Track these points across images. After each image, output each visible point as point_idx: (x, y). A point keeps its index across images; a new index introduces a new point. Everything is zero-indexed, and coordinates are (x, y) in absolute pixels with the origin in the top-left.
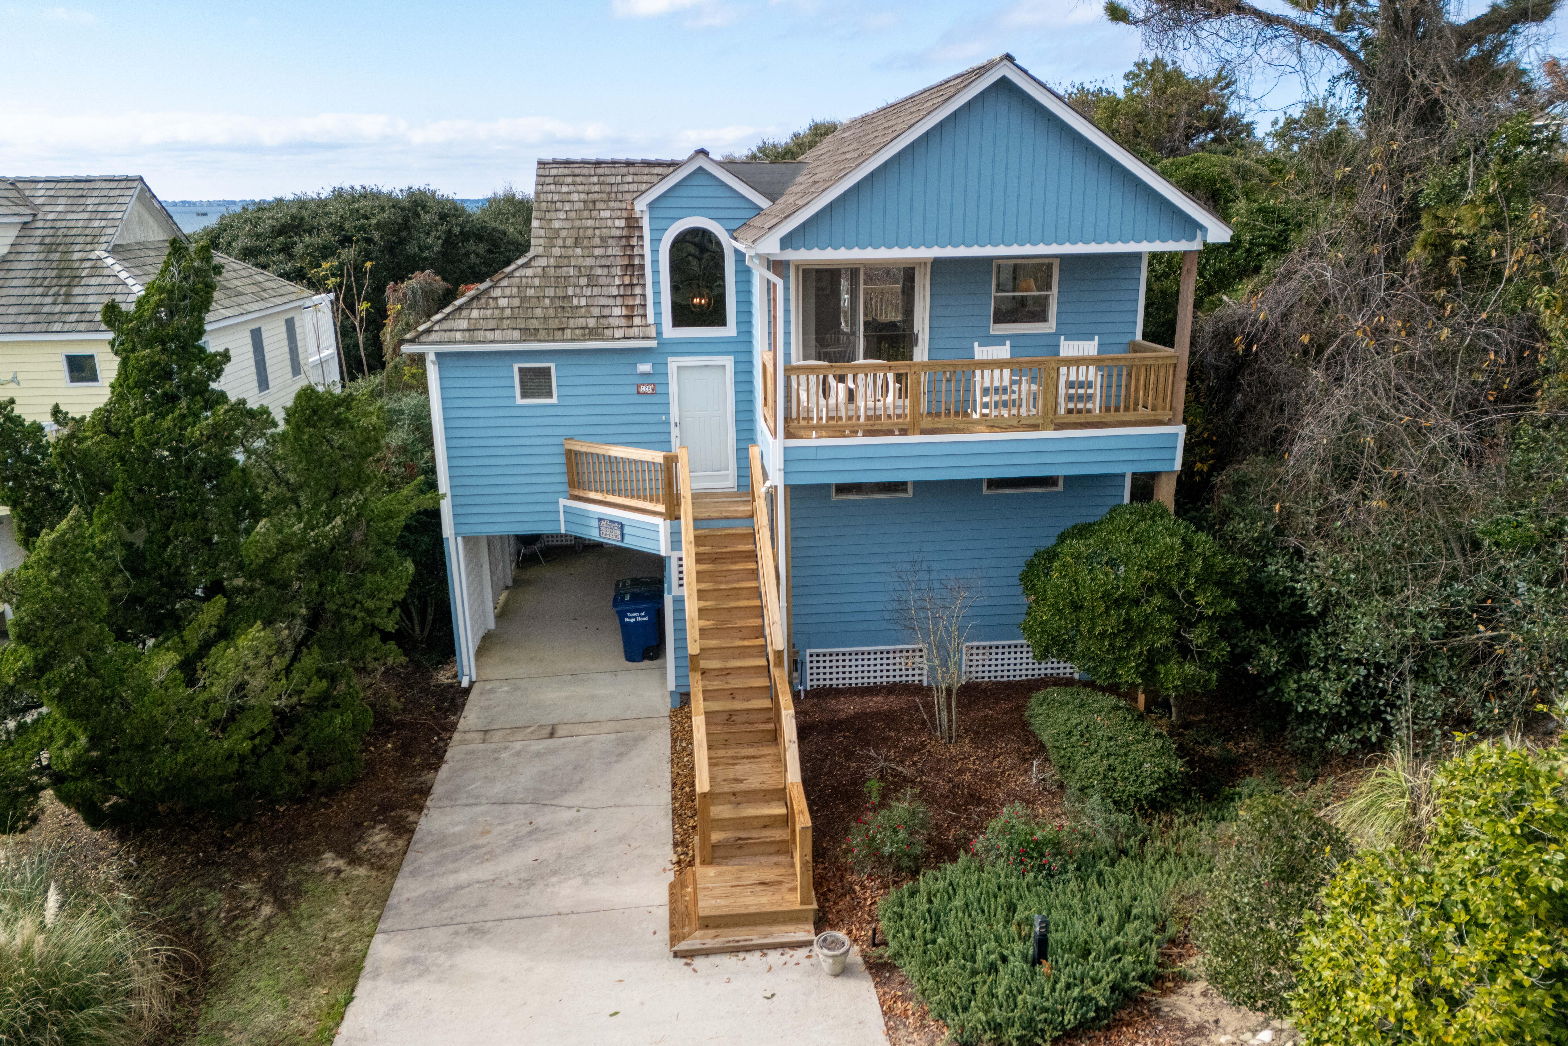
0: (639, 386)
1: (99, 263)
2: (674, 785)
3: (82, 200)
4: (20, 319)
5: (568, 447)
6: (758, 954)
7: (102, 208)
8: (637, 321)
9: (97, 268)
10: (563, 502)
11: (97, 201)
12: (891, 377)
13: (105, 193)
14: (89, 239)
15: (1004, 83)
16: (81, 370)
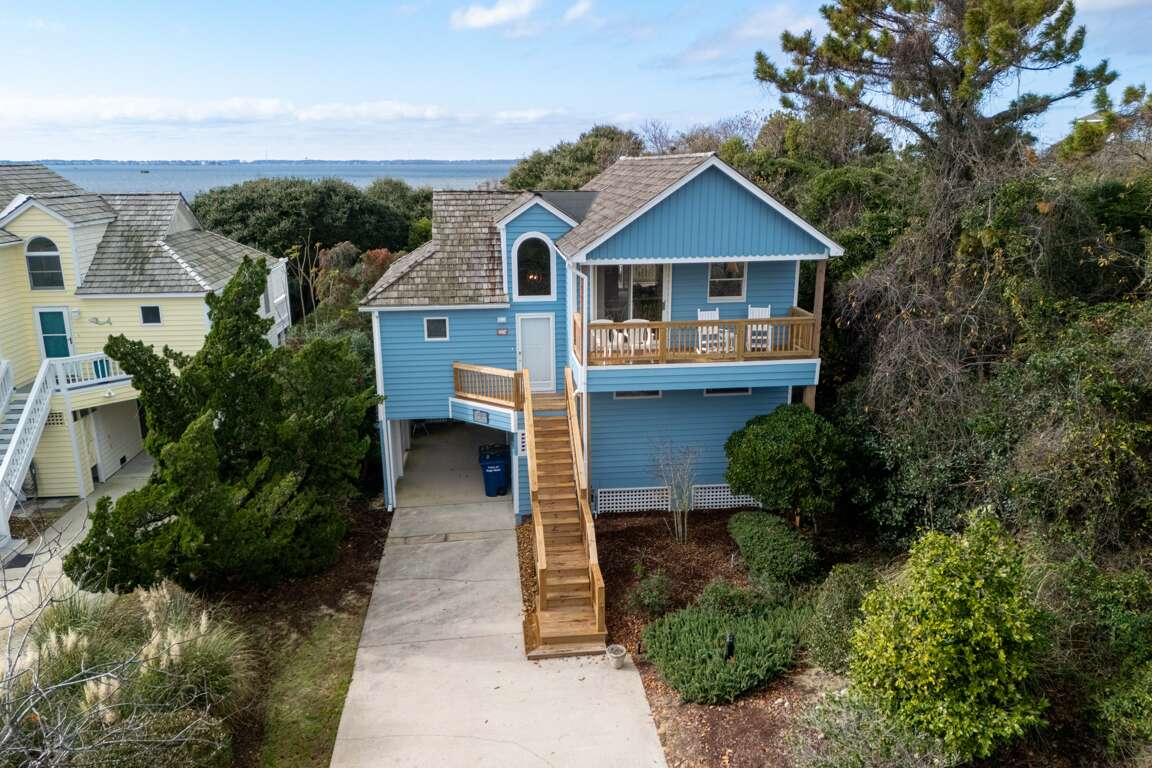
0: (498, 330)
1: (160, 249)
2: (521, 568)
3: (144, 208)
4: (114, 285)
5: (455, 366)
6: (574, 658)
7: (158, 213)
8: (498, 292)
9: (158, 253)
10: (451, 399)
11: (154, 208)
12: (649, 330)
13: (159, 203)
14: (152, 233)
15: (713, 168)
16: (150, 315)
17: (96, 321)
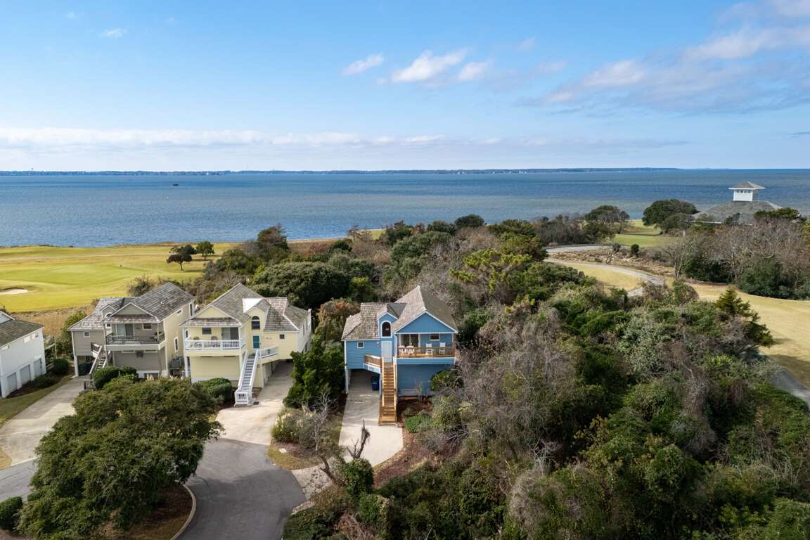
0: (377, 345)
1: (284, 317)
2: (379, 407)
3: (278, 303)
4: (272, 328)
5: (365, 355)
6: (389, 426)
7: (282, 305)
8: (377, 335)
10: (363, 364)
12: (414, 349)
13: (281, 301)
15: (426, 313)
16: (282, 337)
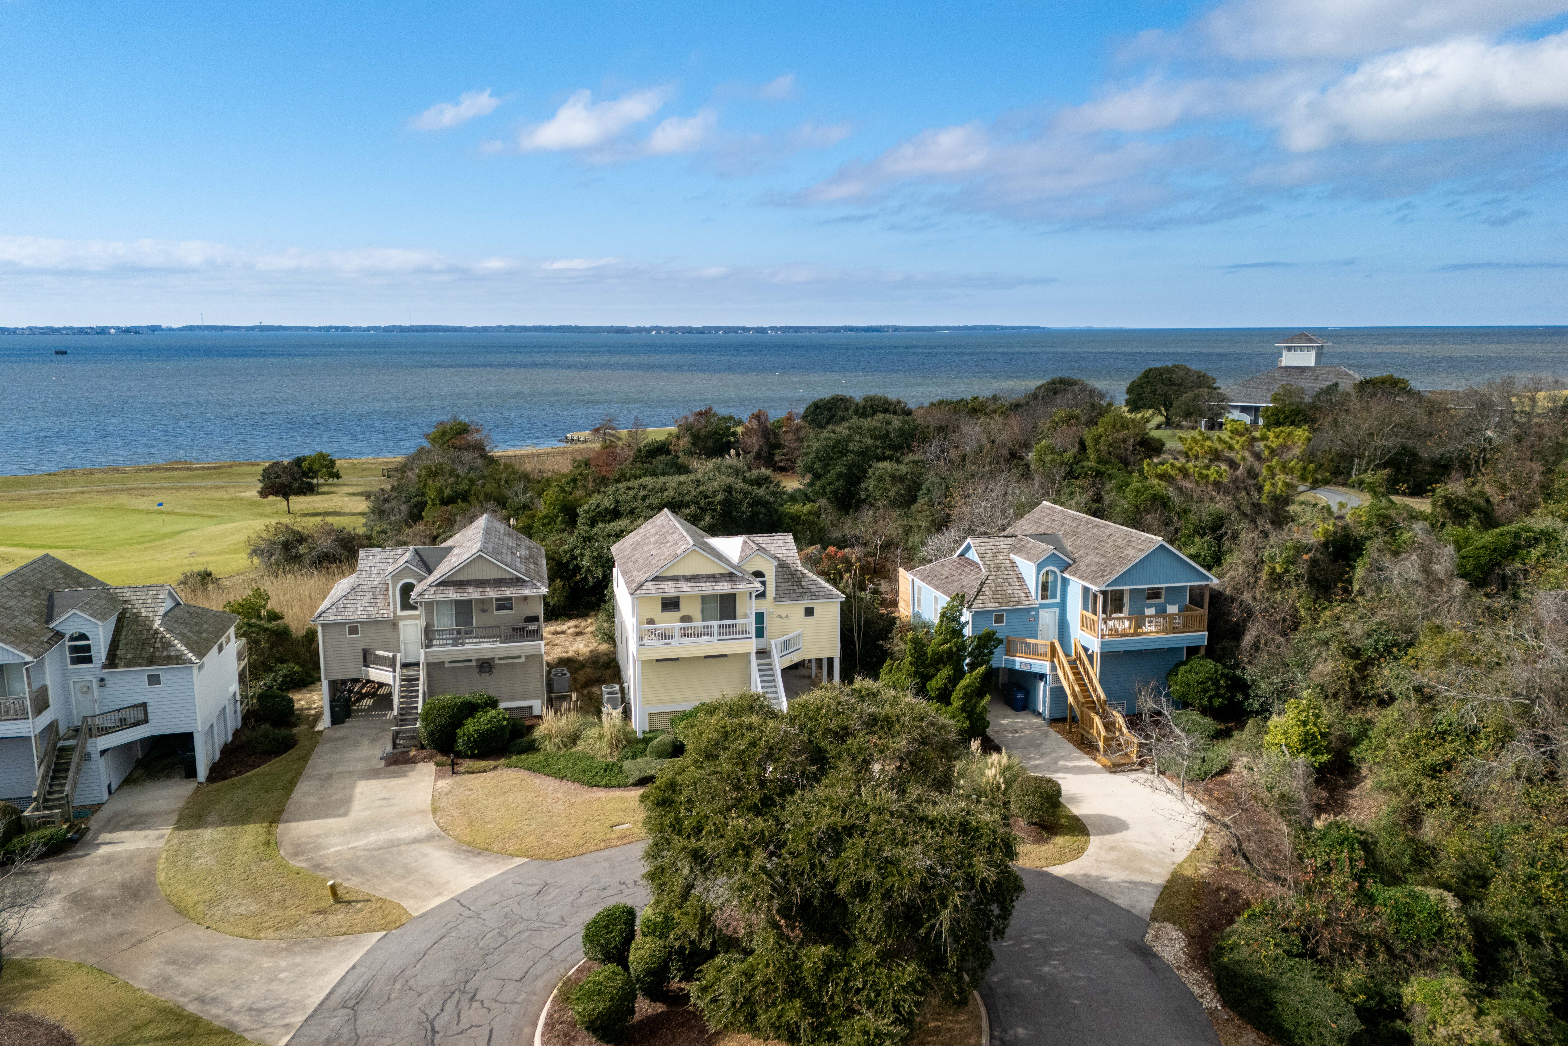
0: (1030, 618)
2: (1070, 742)
3: (778, 545)
4: (792, 596)
5: (1008, 639)
6: (1130, 771)
8: (1030, 598)
10: (1004, 657)
15: (1162, 546)
16: (809, 612)
17: (780, 616)
